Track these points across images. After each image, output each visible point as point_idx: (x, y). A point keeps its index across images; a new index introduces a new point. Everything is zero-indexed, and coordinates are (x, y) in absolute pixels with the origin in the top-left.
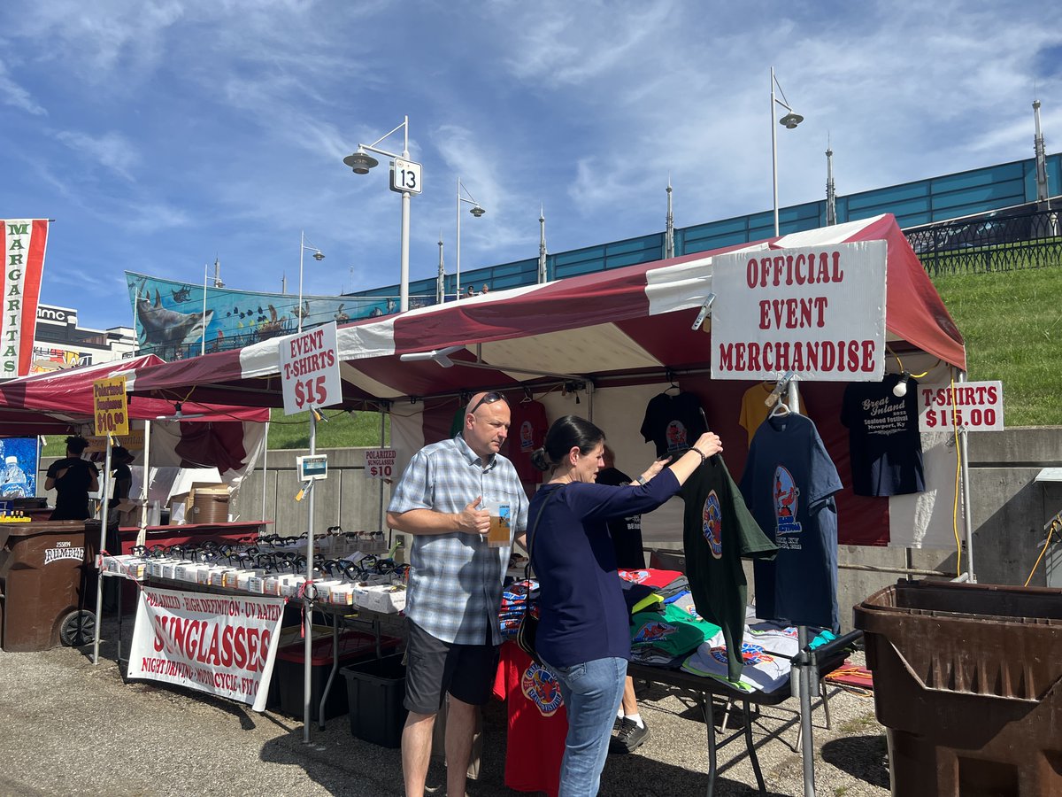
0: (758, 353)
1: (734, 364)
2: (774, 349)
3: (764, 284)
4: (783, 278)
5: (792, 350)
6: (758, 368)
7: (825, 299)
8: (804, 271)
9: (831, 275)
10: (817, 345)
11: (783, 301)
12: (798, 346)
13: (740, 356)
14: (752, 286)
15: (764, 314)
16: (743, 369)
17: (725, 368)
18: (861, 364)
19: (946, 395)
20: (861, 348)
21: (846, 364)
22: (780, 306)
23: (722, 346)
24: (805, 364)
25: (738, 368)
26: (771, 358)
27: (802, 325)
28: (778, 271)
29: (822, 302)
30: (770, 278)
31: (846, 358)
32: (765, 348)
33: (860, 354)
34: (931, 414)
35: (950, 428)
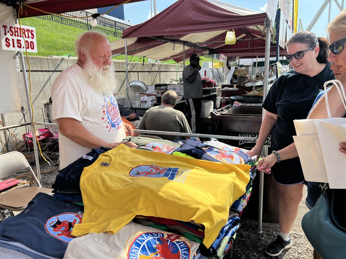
19: (13, 30)
34: (7, 39)
35: (17, 49)
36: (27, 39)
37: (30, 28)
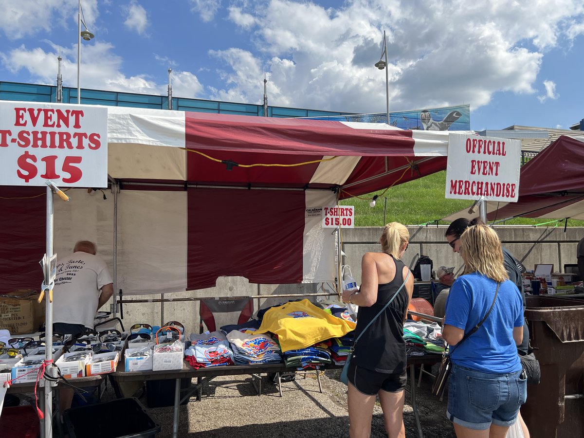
0: (469, 186)
1: (457, 191)
2: (476, 185)
3: (473, 152)
4: (482, 150)
5: (484, 185)
6: (469, 194)
7: (498, 163)
8: (491, 149)
9: (501, 152)
10: (494, 184)
11: (481, 161)
12: (487, 184)
13: (460, 187)
14: (468, 152)
15: (473, 167)
16: (461, 194)
17: (453, 193)
18: (510, 194)
19: (333, 211)
20: (511, 187)
21: (505, 194)
22: (480, 164)
23: (452, 181)
24: (489, 193)
25: (459, 193)
26: (475, 189)
27: (489, 174)
28: (480, 147)
29: (497, 164)
30: (476, 149)
31: (505, 191)
32: (473, 184)
33: (510, 189)
34: (327, 219)
35: (335, 226)
36: (345, 217)
37: (349, 207)
